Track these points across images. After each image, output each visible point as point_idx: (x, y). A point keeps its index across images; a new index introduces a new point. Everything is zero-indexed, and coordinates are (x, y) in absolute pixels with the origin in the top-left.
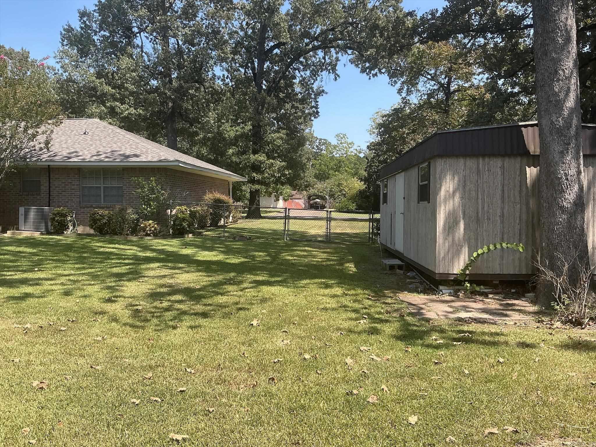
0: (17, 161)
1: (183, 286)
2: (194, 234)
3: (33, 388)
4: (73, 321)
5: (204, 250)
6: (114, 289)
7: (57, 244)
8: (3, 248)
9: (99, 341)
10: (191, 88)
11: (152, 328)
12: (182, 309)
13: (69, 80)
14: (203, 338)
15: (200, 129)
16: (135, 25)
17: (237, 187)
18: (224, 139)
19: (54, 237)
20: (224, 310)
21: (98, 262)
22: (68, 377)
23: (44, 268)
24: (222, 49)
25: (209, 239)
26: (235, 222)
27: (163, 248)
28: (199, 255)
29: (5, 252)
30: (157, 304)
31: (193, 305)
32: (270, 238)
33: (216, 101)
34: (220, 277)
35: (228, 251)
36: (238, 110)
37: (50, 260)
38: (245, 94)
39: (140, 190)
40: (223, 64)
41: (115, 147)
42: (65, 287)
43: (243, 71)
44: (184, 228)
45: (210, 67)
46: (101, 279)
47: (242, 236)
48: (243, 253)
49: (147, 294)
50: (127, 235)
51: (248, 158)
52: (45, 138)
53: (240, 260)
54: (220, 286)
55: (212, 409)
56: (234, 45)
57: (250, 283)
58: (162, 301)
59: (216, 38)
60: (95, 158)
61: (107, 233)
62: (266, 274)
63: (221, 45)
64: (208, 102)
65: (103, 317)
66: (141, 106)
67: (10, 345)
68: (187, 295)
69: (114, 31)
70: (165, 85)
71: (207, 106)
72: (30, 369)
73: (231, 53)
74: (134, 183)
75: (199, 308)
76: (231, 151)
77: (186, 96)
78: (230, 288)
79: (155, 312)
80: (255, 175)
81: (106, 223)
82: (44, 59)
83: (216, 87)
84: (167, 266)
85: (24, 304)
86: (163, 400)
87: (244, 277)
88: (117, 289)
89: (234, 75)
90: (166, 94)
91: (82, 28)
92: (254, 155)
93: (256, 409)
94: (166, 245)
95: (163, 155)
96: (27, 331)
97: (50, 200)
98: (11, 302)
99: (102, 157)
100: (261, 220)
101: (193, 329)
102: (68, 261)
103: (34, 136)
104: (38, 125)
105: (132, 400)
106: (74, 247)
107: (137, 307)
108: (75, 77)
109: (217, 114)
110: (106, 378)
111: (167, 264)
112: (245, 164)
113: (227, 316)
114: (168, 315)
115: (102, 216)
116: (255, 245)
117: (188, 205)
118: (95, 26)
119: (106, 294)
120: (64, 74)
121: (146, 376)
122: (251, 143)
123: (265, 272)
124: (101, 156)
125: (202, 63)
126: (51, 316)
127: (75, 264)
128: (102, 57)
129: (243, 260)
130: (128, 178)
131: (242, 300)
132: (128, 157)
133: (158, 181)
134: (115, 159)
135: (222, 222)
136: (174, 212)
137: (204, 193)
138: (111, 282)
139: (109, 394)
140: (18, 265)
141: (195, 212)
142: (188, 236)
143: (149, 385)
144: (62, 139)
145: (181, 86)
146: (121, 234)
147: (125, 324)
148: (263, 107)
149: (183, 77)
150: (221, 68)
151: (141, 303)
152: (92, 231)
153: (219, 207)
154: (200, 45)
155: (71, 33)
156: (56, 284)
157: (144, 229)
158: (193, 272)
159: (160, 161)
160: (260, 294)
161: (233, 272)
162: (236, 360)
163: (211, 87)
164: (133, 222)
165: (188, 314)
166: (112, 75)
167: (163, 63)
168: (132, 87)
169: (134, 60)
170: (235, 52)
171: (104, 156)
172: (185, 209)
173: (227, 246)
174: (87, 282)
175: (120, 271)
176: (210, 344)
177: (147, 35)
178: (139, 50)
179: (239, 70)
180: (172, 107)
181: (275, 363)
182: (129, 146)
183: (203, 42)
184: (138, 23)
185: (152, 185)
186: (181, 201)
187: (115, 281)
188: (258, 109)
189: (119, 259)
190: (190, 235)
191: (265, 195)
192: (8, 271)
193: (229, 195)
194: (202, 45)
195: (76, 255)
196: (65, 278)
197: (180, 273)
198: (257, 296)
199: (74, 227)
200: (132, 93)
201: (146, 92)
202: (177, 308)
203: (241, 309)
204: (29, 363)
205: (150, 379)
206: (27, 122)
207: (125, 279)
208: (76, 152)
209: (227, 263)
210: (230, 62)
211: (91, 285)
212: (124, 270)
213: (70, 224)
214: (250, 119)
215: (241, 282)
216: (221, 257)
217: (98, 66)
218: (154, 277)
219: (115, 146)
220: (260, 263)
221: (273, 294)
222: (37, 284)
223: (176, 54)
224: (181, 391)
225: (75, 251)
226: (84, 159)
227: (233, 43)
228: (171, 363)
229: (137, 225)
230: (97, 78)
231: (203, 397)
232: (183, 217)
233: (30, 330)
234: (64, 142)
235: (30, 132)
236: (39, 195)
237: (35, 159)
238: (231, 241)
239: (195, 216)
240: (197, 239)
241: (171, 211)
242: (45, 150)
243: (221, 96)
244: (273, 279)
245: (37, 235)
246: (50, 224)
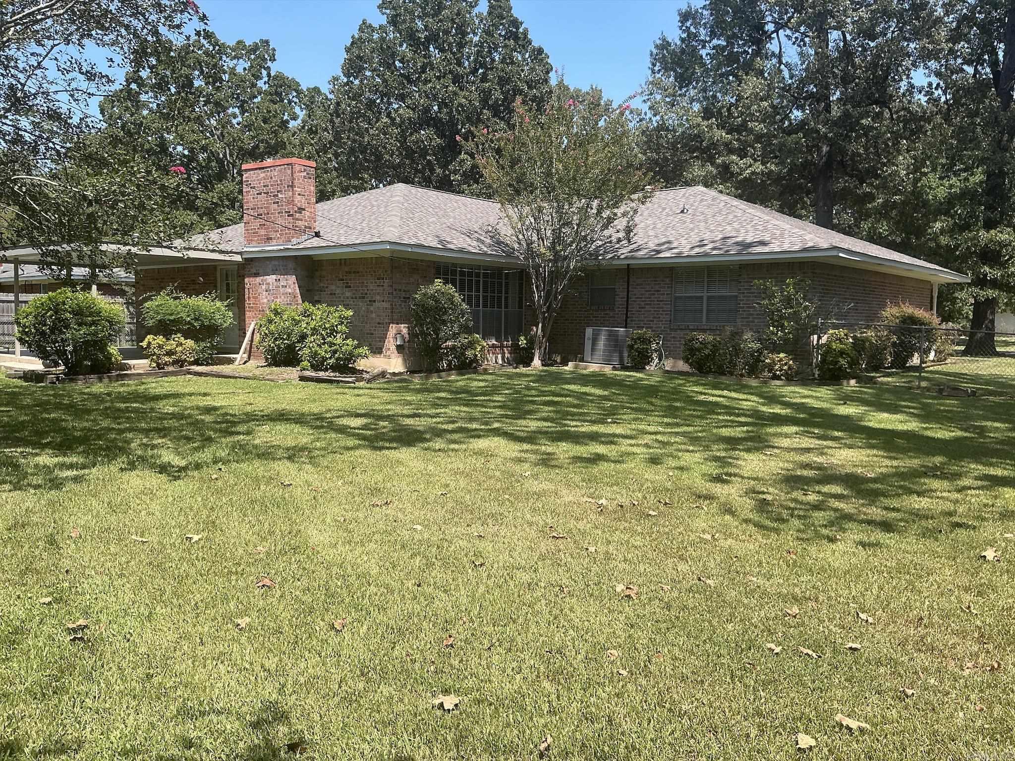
0: (586, 259)
1: (843, 472)
2: (859, 379)
3: (616, 594)
4: (666, 504)
5: (880, 411)
6: (725, 462)
7: (635, 386)
8: (564, 386)
9: (706, 542)
10: (866, 115)
11: (792, 535)
12: (842, 510)
13: (662, 127)
14: (886, 566)
15: (877, 187)
16: (769, 19)
17: (947, 293)
18: (926, 203)
19: (631, 373)
20: (924, 523)
21: (698, 417)
22: (665, 587)
23: (620, 419)
24: (929, 36)
25: (888, 391)
26: (939, 360)
27: (803, 401)
28: (871, 418)
29: (566, 392)
30: (797, 494)
31: (863, 505)
33: (913, 133)
34: (915, 463)
35: (927, 415)
36: (957, 147)
37: (628, 408)
38: (975, 114)
39: (766, 302)
40: (929, 64)
41: (729, 231)
42: (651, 451)
43: (970, 70)
44: (840, 369)
45: (904, 71)
46: (704, 443)
47: (956, 389)
48: (960, 421)
49: (780, 476)
50: (742, 375)
51: (976, 238)
52: (625, 223)
53: (954, 434)
54: (916, 477)
55: (911, 691)
56: (954, 24)
57: (976, 478)
58: (805, 490)
59: (917, 19)
60: (697, 250)
61: (709, 372)
62: (1011, 465)
63: (928, 29)
64: (897, 137)
65: (711, 504)
66: (772, 158)
67: (581, 525)
68: (851, 487)
69: (734, 36)
70: (818, 117)
71: (894, 144)
72: (611, 566)
73: (947, 41)
74: (758, 288)
75: (875, 512)
76: (938, 225)
77: (856, 131)
78: (936, 484)
79: (796, 509)
80: (987, 269)
81: (709, 355)
82: (630, 98)
83: (914, 108)
84: (810, 433)
85: (595, 470)
86: (820, 657)
87: (963, 466)
88: (730, 463)
89: (952, 80)
90: (818, 132)
91: (683, 40)
92: (988, 232)
93: (998, 711)
94: (808, 397)
95: (811, 240)
96: (602, 510)
97: (627, 317)
98: (578, 464)
100: (995, 360)
101: (867, 548)
102: (652, 411)
103: (610, 220)
104: (617, 202)
105: (769, 645)
106: (662, 391)
107: (764, 497)
108: (670, 122)
109: (915, 158)
110: (723, 601)
111: (812, 430)
112: (968, 248)
113: (931, 534)
114: (819, 516)
115: (704, 344)
116: (984, 408)
117: (850, 327)
118: (704, 32)
119: (713, 469)
120: (654, 119)
121: (789, 611)
122: (983, 207)
123: (1008, 461)
124: (707, 247)
125: (888, 68)
126: (634, 491)
127: (663, 416)
128: (714, 83)
129: (959, 433)
130: (747, 282)
131: (960, 509)
132: (750, 245)
133: (799, 285)
134: (728, 251)
135: (916, 360)
136: (824, 340)
137: (883, 306)
138: (719, 450)
139: (730, 627)
140: (585, 413)
141: (862, 341)
142: (848, 383)
143: (795, 627)
144: (649, 222)
145: (846, 115)
146: (732, 374)
147: (747, 521)
148: (1012, 134)
149: (852, 97)
150: (927, 71)
151: (771, 490)
152: (685, 368)
153: (910, 332)
154: (886, 35)
155: (667, 49)
156: (638, 445)
157: (770, 368)
158: (860, 448)
159: (805, 250)
160: (999, 503)
161: (939, 455)
162: (954, 615)
163: (904, 109)
164: (752, 355)
165: (855, 521)
166: (729, 110)
167: (816, 78)
168: (759, 127)
169: (766, 79)
170: (956, 36)
171: (711, 246)
172: (845, 335)
173: (924, 407)
174: (683, 447)
175: (733, 434)
176: (900, 578)
177: (790, 34)
178: (774, 61)
179: (962, 70)
180: (828, 152)
182: (752, 226)
183: (892, 29)
184: (775, 16)
185: (788, 292)
186: (837, 319)
187: (725, 450)
188: (1000, 141)
189: (730, 414)
190: (853, 382)
191: (1005, 311)
192: (573, 420)
193: (931, 309)
194: (889, 35)
195: (665, 404)
196: (650, 437)
197: (835, 448)
198: (993, 506)
199: (660, 360)
200: (759, 138)
201: (784, 131)
202: (834, 506)
203: (959, 525)
204: (608, 556)
205: (795, 617)
206: (602, 200)
207: (741, 447)
208: (669, 242)
209: (928, 437)
210: (945, 57)
211: (688, 451)
212: (739, 432)
213: (655, 355)
214: (982, 161)
215: (958, 476)
216: (914, 424)
217: (706, 98)
218: (789, 450)
219: (729, 228)
220: (997, 443)
222: (612, 443)
223: (840, 59)
224: (851, 648)
225: (662, 397)
226: (681, 253)
228: (829, 598)
229: (758, 360)
230: (703, 118)
231: (891, 667)
232: (841, 348)
233: (606, 507)
234: (651, 227)
235: (606, 214)
236: (613, 310)
237: (610, 256)
238: (933, 398)
239: (864, 349)
240: (865, 390)
241: (819, 338)
242: (625, 242)
243: (922, 123)
245: (608, 370)
246: (626, 354)
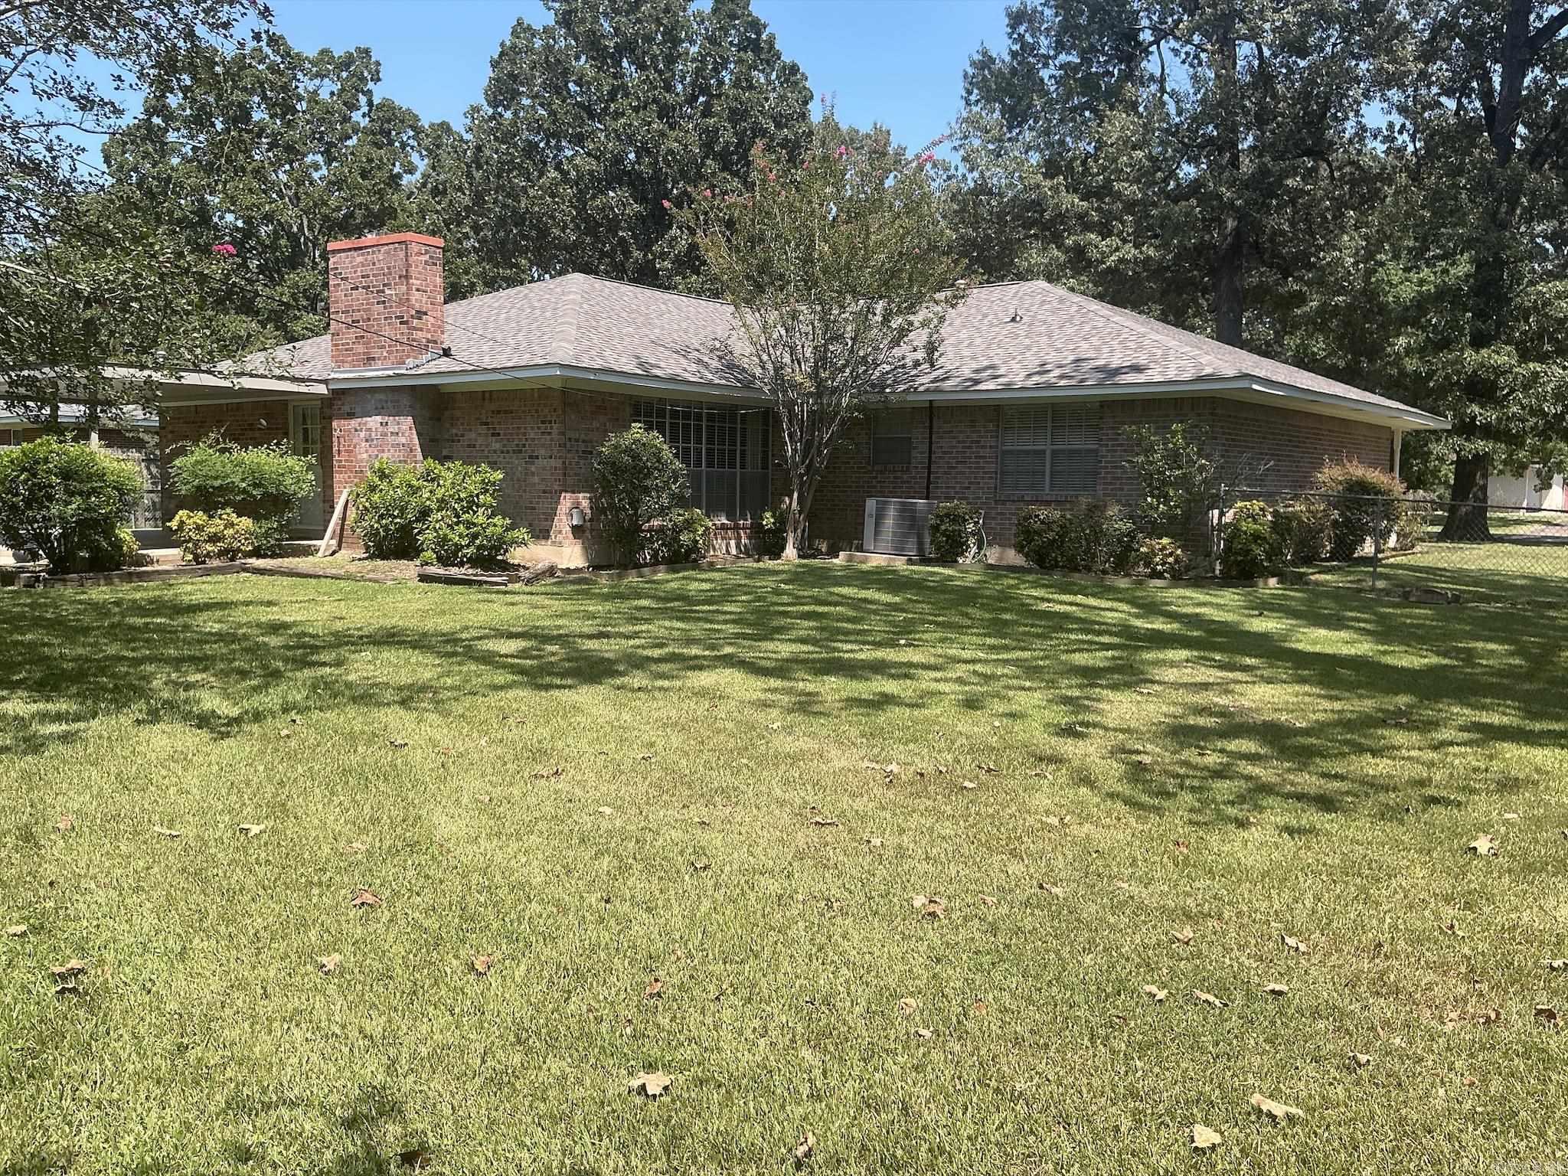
0: (866, 392)
1: (1260, 718)
2: (1282, 577)
3: (914, 911)
4: (989, 770)
5: (1314, 625)
6: (1079, 706)
7: (942, 587)
8: (832, 590)
9: (1051, 828)
10: (1294, 172)
11: (1182, 817)
12: (1258, 778)
13: (981, 189)
14: (1325, 864)
15: (1308, 283)
16: (1145, 22)
17: (1416, 445)
18: (1383, 308)
19: (936, 569)
20: (1382, 797)
21: (1038, 636)
22: (988, 899)
23: (919, 640)
24: (1389, 51)
25: (1327, 595)
26: (1404, 548)
27: (1198, 610)
28: (1300, 636)
29: (835, 598)
30: (1190, 754)
31: (1289, 770)
32: (1523, 600)
33: (1364, 200)
34: (1368, 705)
35: (1387, 632)
36: (1430, 221)
37: (931, 622)
38: (1457, 171)
39: (1141, 459)
40: (1389, 94)
41: (1085, 349)
42: (967, 688)
43: (1451, 104)
44: (1254, 562)
45: (1351, 106)
46: (1046, 677)
47: (1429, 592)
48: (1436, 641)
49: (1163, 727)
50: (1104, 572)
51: (1459, 361)
52: (925, 338)
53: (1427, 660)
54: (1369, 727)
55: (1366, 1057)
56: (1427, 34)
57: (1462, 729)
58: (1202, 748)
59: (1371, 25)
60: (1036, 379)
61: (1055, 566)
62: (1514, 708)
63: (1388, 41)
64: (1340, 206)
65: (1059, 770)
66: (1150, 238)
67: (859, 804)
68: (1270, 743)
69: (1092, 49)
70: (1220, 174)
71: (1335, 218)
72: (906, 867)
73: (1416, 59)
74: (1129, 438)
75: (1308, 781)
76: (1402, 341)
77: (1277, 197)
78: (1399, 737)
79: (1187, 777)
80: (1476, 409)
81: (1054, 540)
82: (934, 144)
83: (1366, 161)
84: (1208, 659)
85: (882, 718)
86: (1226, 1005)
87: (1440, 710)
88: (1088, 707)
89: (1424, 119)
90: (1220, 197)
91: (1014, 54)
92: (1477, 352)
93: (1496, 1086)
94: (1204, 604)
95: (1210, 364)
96: (891, 780)
97: (929, 482)
98: (855, 710)
99: (1051, 377)
100: (1488, 547)
101: (1296, 836)
102: (969, 627)
103: (903, 332)
104: (912, 306)
105: (1148, 988)
106: (982, 597)
107: (1139, 758)
108: (995, 181)
109: (1366, 238)
110: (1078, 920)
111: (1212, 655)
112: (1447, 377)
113: (1393, 814)
114: (1223, 788)
115: (1047, 524)
116: (1472, 621)
117: (1270, 498)
118: (1046, 42)
119: (1062, 716)
120: (969, 176)
121: (1178, 935)
122: (1470, 315)
123: (1509, 702)
124: (1052, 375)
125: (1327, 99)
126: (940, 751)
127: (985, 635)
128: (1061, 121)
129: (1435, 660)
130: (1113, 428)
131: (1438, 776)
132: (1118, 371)
133: (1191, 432)
134: (1083, 380)
135: (1368, 548)
136: (1229, 517)
137: (1318, 465)
138: (1071, 687)
139: (1088, 960)
140: (865, 631)
141: (1287, 518)
142: (1266, 584)
143: (1187, 958)
144: (962, 336)
145: (1263, 172)
146: (1088, 569)
147: (1112, 796)
148: (1514, 203)
149: (1272, 145)
150: (1385, 105)
151: (1149, 747)
152: (1019, 560)
153: (1359, 504)
154: (1322, 50)
155: (989, 69)
156: (946, 680)
157: (1147, 560)
158: (1285, 682)
159: (1200, 379)
160: (1496, 765)
161: (1405, 692)
162: (1429, 939)
163: (1351, 163)
164: (1120, 541)
165: (1278, 794)
166: (1084, 163)
167: (1218, 115)
168: (1130, 190)
169: (1140, 116)
170: (1428, 53)
171: (1057, 372)
172: (1262, 509)
173: (1382, 619)
174: (1015, 682)
175: (1091, 662)
176: (1346, 883)
177: (1177, 46)
178: (1154, 88)
179: (1440, 105)
180: (1236, 229)
181: (1553, 969)
182: (1120, 343)
183: (1332, 40)
184: (1155, 18)
185: (1175, 444)
186: (1249, 486)
187: (1080, 687)
188: (1496, 213)
189: (1088, 632)
190: (1273, 582)
191: (1501, 472)
192: (846, 642)
193: (1392, 470)
194: (1328, 49)
195: (987, 616)
196: (964, 667)
197: (1247, 682)
198: (1486, 770)
199: (980, 548)
200: (1130, 206)
201: (1168, 196)
202: (1246, 772)
203: (1435, 800)
204: (901, 852)
205: (1187, 943)
206: (891, 301)
207: (1104, 682)
208: (992, 367)
209: (1388, 666)
210: (1413, 83)
211: (1023, 689)
212: (1101, 659)
213: (972, 541)
214: (1468, 244)
215: (1433, 725)
216: (1366, 646)
217: (1049, 145)
218: (1176, 686)
219: (1084, 345)
220: (1491, 674)
221: (1538, 770)
222: (907, 676)
223: (1254, 85)
224: (1273, 992)
225: (982, 605)
226: (1011, 383)
227: (1424, 30)
228: (1239, 915)
229: (1128, 548)
230: (1046, 176)
231: (1335, 1020)
232: (1255, 530)
233: (897, 777)
234: (966, 343)
235: (896, 322)
236: (908, 471)
237: (903, 387)
238: (1396, 606)
239: (1289, 530)
240: (1292, 594)
241: (1222, 514)
242: (926, 366)
243: (1379, 184)
244: (1538, 726)
245: (900, 564)
246: (927, 540)
